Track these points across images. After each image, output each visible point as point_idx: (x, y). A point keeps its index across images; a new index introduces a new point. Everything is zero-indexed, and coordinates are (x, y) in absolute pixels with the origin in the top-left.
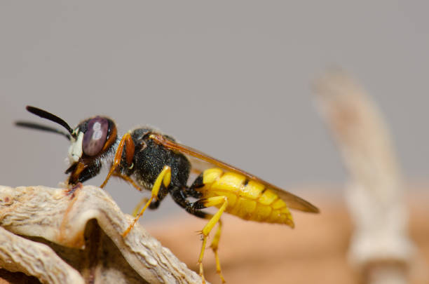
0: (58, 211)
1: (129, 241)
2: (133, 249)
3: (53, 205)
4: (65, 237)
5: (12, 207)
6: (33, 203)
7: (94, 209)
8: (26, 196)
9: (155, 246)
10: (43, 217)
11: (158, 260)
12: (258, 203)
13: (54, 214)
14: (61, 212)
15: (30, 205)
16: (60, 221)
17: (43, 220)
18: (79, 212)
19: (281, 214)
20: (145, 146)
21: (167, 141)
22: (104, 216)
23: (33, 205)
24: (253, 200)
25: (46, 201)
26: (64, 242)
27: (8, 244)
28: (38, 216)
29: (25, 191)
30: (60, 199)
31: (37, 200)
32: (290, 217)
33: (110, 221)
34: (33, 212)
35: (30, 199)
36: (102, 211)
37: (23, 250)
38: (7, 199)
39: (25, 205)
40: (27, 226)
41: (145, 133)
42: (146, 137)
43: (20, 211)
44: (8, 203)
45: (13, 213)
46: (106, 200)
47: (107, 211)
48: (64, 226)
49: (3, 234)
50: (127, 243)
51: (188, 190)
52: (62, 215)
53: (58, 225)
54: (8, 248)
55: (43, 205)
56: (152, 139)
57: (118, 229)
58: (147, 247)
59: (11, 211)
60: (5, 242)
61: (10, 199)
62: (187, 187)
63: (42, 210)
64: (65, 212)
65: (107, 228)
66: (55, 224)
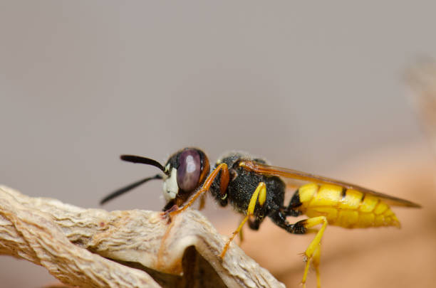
0: (155, 236)
1: (227, 264)
2: (232, 273)
3: (149, 230)
4: (163, 264)
5: (107, 232)
6: (128, 228)
7: (192, 235)
8: (121, 221)
9: (253, 269)
10: (139, 243)
11: (256, 281)
12: (360, 213)
13: (150, 240)
14: (158, 238)
15: (126, 230)
16: (158, 248)
17: (140, 246)
18: (176, 239)
19: (386, 217)
20: (237, 175)
21: (258, 167)
22: (202, 242)
23: (129, 231)
24: (354, 210)
25: (142, 225)
26: (162, 268)
27: (105, 273)
28: (134, 242)
29: (120, 215)
30: (156, 223)
31: (133, 225)
32: (395, 218)
33: (208, 245)
34: (130, 238)
35: (126, 224)
36: (200, 237)
37: (121, 278)
38: (102, 224)
39: (121, 230)
40: (123, 252)
41: (234, 161)
42: (236, 165)
43: (117, 237)
44: (104, 228)
45: (109, 239)
46: (202, 223)
47: (204, 236)
48: (162, 253)
49: (100, 262)
50: (226, 267)
51: (286, 210)
52: (159, 241)
53: (155, 251)
54: (105, 276)
55: (138, 230)
56: (242, 167)
57: (216, 253)
58: (245, 270)
59: (106, 236)
60: (102, 270)
61: (106, 223)
62: (284, 208)
63: (138, 234)
64: (163, 238)
65: (205, 252)
66: (152, 250)
